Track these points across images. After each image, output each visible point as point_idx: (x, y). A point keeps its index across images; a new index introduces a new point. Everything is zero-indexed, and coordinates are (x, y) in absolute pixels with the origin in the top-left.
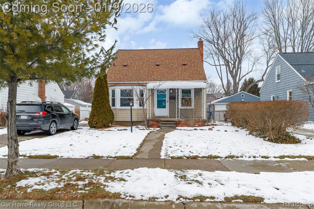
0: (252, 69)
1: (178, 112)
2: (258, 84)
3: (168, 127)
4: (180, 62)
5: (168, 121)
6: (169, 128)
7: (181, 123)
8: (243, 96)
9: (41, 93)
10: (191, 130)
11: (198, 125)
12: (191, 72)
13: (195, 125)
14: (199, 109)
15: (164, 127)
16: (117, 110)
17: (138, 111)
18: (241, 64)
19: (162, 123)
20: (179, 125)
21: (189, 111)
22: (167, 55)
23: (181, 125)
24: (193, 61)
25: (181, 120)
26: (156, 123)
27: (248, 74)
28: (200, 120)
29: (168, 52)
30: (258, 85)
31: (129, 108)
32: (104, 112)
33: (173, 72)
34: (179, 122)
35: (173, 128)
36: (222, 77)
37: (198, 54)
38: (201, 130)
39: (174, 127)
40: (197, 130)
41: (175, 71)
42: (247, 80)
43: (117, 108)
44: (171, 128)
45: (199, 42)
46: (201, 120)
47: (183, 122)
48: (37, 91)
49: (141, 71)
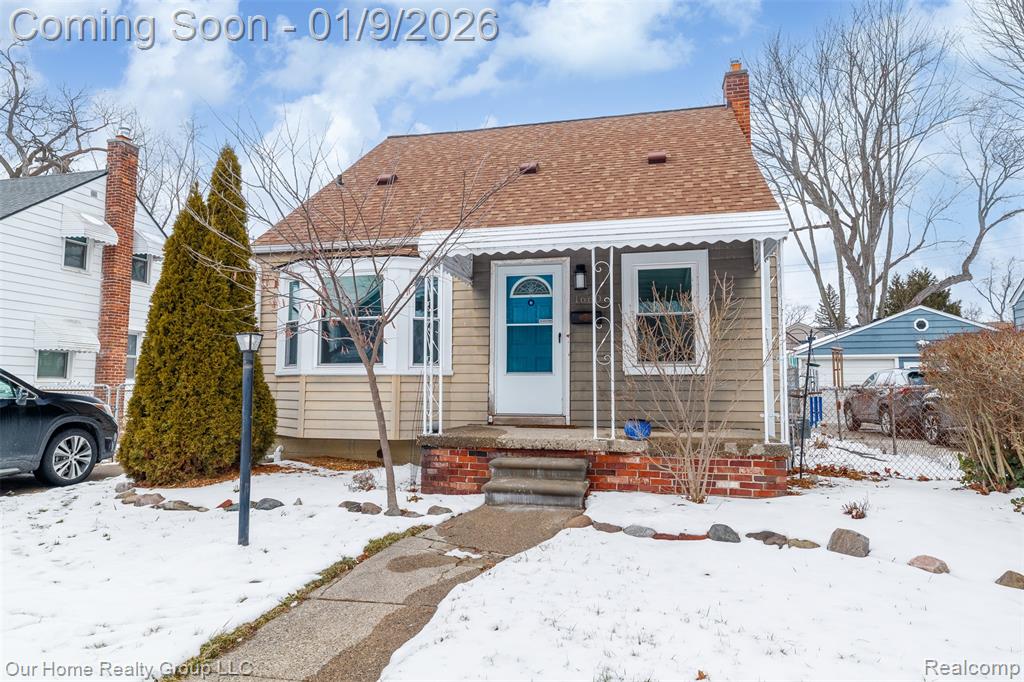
0: (923, 241)
1: (604, 393)
2: (946, 289)
3: (531, 498)
4: (638, 153)
5: (542, 452)
6: (540, 499)
7: (624, 464)
8: (921, 325)
9: (107, 318)
10: (683, 537)
11: (735, 485)
12: (690, 185)
13: (721, 484)
14: (739, 376)
15: (505, 491)
16: (303, 381)
17: (405, 387)
18: (891, 213)
19: (499, 467)
20: (610, 479)
21: (673, 388)
22: (582, 137)
23: (625, 480)
24: (701, 145)
25: (623, 449)
26: (470, 462)
27: (907, 255)
28: (751, 452)
29: (589, 126)
30: (948, 294)
31: (360, 369)
32: (197, 394)
33: (597, 191)
34: (611, 459)
35: (567, 501)
36: (816, 261)
37: (727, 122)
38: (767, 537)
39: (572, 495)
40: (736, 539)
41: (608, 186)
42: (904, 279)
43: (302, 373)
44: (551, 501)
45: (728, 76)
46: (757, 449)
47: (637, 460)
48: (97, 309)
49: (447, 195)
